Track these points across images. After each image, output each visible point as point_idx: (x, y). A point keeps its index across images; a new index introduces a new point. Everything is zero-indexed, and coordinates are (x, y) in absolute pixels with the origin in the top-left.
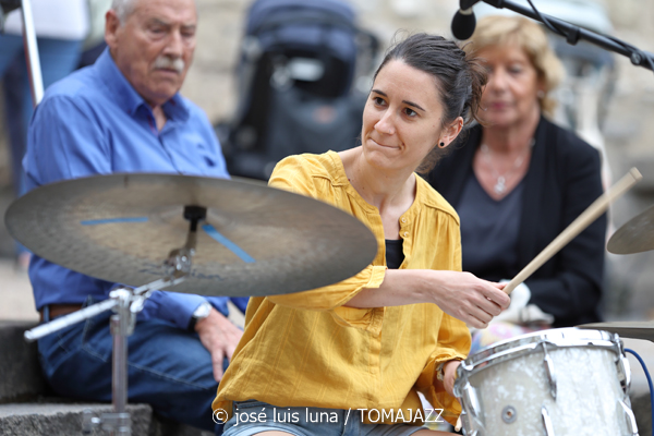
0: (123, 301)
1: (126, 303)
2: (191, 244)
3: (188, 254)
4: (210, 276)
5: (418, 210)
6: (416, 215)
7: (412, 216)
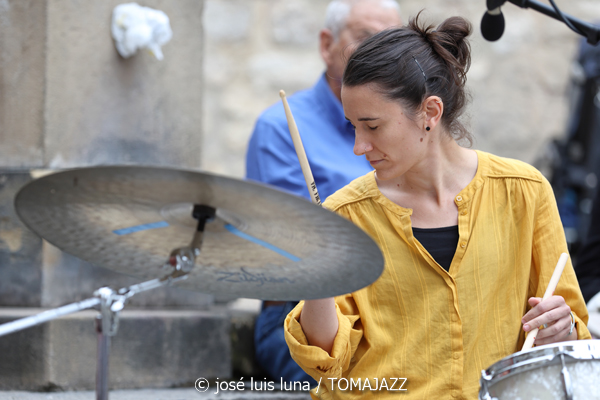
0: (105, 300)
1: (109, 302)
2: (196, 244)
3: (191, 254)
4: (281, 280)
5: (479, 184)
6: (475, 190)
7: (471, 192)
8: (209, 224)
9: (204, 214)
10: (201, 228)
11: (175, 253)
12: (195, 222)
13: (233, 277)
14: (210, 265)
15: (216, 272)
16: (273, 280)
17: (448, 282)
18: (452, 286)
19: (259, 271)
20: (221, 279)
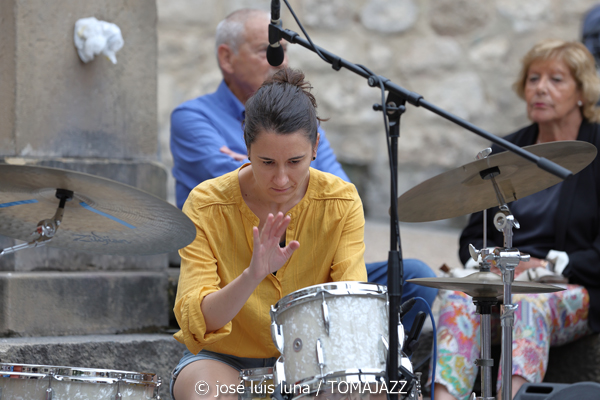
3: (54, 225)
4: (121, 241)
5: (306, 205)
6: (302, 210)
7: (299, 210)
8: (68, 202)
9: (64, 195)
10: (62, 205)
11: (41, 223)
12: (58, 200)
13: (85, 238)
14: (68, 229)
15: (73, 235)
16: (115, 241)
17: (276, 284)
18: (279, 288)
19: (105, 235)
20: (76, 239)
